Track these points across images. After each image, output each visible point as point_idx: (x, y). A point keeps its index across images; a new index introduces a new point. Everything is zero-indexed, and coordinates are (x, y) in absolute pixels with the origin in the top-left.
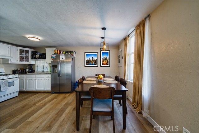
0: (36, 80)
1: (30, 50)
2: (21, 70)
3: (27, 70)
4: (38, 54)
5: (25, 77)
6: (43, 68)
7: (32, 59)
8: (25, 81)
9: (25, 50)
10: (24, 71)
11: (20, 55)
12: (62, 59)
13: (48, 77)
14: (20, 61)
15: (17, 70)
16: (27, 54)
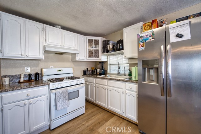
0: (108, 89)
1: (101, 40)
2: (92, 70)
3: (98, 70)
4: (111, 43)
5: (94, 83)
6: (119, 68)
7: (103, 53)
9: (95, 40)
10: (94, 72)
12: (179, 39)
13: (131, 90)
15: (87, 70)
16: (97, 46)
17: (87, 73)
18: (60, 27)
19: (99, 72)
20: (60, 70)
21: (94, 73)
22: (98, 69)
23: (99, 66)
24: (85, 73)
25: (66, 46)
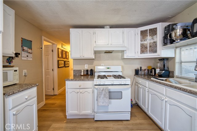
0: (166, 102)
1: (160, 27)
2: (148, 70)
3: (158, 71)
4: (179, 27)
5: (147, 86)
7: (164, 45)
8: (147, 93)
9: (150, 30)
10: (151, 72)
11: (141, 41)
14: (142, 52)
15: (141, 70)
16: (155, 37)
17: (140, 72)
18: (108, 27)
19: (159, 73)
20: (109, 68)
21: (151, 74)
22: (156, 69)
23: (159, 65)
24: (137, 72)
25: (113, 44)
